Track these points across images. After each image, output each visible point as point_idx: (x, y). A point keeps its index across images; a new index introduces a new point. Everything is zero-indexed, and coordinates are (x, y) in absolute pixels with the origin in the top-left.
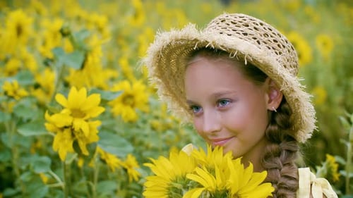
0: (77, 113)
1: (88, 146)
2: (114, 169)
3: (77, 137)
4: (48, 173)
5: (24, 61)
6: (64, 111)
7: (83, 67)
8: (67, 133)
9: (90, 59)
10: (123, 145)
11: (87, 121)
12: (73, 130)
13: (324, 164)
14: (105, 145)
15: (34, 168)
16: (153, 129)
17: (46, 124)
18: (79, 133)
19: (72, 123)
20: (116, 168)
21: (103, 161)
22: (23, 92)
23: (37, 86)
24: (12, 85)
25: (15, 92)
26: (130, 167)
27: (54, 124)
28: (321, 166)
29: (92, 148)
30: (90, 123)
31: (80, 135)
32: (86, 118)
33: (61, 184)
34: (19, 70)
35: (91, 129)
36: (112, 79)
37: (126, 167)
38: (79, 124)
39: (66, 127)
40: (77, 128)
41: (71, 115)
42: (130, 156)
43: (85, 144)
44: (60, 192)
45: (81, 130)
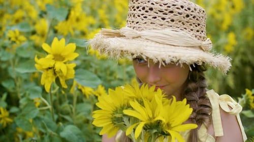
0: (58, 57)
1: (67, 81)
2: (88, 97)
3: (58, 75)
4: (40, 98)
5: (27, 11)
6: (48, 56)
7: (67, 18)
8: (50, 72)
9: (72, 13)
10: (94, 79)
11: (65, 63)
12: (54, 70)
13: (244, 96)
14: (81, 80)
15: (29, 95)
16: (119, 64)
17: (36, 65)
18: (59, 72)
19: (54, 65)
20: (89, 95)
21: (80, 90)
22: (22, 38)
23: (34, 33)
24: (15, 32)
25: (16, 38)
26: (100, 95)
27: (41, 65)
28: (242, 97)
29: (70, 83)
30: (68, 65)
31: (60, 74)
32: (64, 61)
33: (49, 107)
34: (23, 18)
35: (68, 69)
36: (91, 26)
37: (97, 95)
38: (59, 66)
39: (50, 68)
40: (57, 69)
41: (53, 59)
42: (100, 87)
43: (64, 80)
44: (48, 112)
45: (60, 70)
